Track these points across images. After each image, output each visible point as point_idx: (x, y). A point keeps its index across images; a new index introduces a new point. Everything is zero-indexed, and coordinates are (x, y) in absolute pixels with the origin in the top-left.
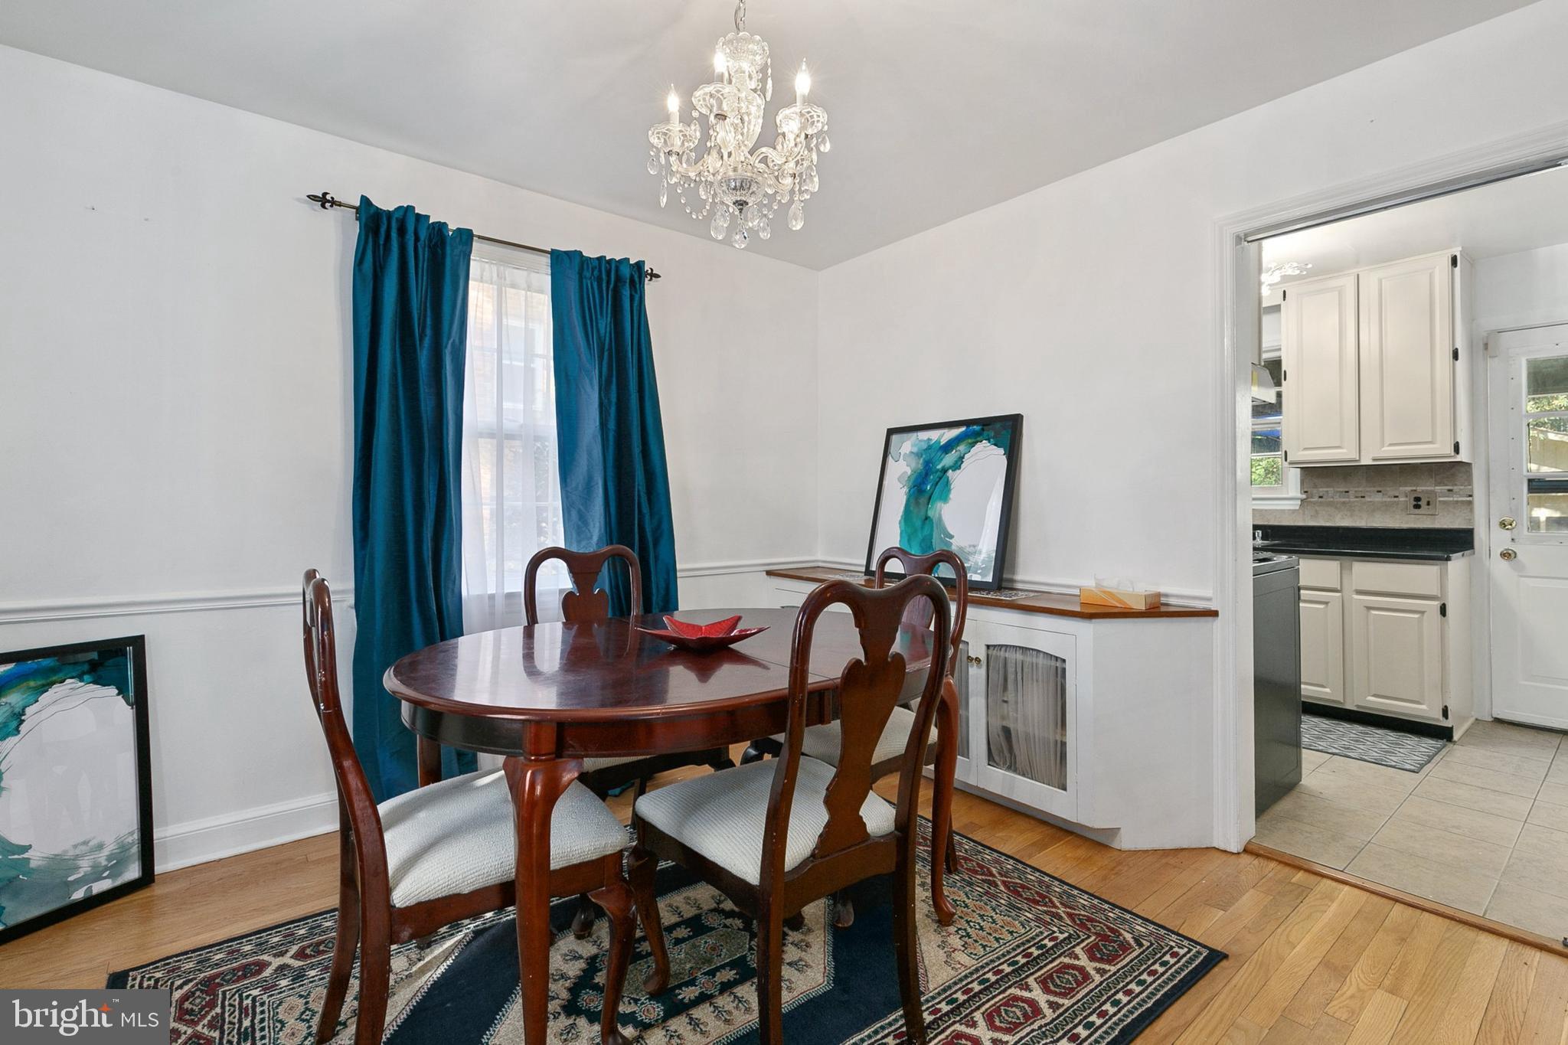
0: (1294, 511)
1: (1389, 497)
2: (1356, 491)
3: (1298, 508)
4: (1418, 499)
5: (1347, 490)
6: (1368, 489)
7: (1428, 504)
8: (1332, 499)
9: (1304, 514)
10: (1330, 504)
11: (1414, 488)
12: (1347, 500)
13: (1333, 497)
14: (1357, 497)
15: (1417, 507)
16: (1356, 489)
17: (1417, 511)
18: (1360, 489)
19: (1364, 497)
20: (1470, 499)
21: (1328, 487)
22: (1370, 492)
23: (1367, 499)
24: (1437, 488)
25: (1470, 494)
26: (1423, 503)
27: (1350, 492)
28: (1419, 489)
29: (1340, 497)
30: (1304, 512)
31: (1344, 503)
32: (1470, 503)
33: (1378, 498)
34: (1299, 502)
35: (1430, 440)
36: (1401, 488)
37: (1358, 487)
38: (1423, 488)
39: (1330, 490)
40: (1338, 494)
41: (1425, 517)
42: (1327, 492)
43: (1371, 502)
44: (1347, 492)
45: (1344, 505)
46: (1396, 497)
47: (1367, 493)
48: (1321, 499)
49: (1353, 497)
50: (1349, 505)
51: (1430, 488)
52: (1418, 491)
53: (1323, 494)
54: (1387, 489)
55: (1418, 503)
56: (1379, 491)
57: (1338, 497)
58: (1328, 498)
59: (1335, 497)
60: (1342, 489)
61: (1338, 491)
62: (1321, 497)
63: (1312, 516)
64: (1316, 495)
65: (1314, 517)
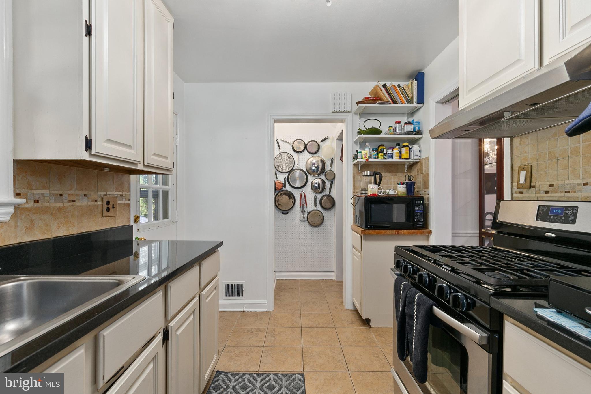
0: (3, 223)
1: (92, 201)
2: (68, 195)
4: (108, 203)
5: (61, 193)
6: (78, 193)
7: (113, 207)
8: (47, 205)
9: (16, 226)
10: (46, 211)
11: (105, 193)
13: (49, 202)
14: (69, 201)
15: (108, 210)
16: (69, 192)
17: (109, 214)
18: (72, 192)
19: (74, 201)
20: (128, 202)
21: (44, 188)
22: (78, 195)
23: (78, 203)
24: (116, 193)
25: (129, 198)
26: (110, 206)
27: (64, 195)
28: (108, 193)
29: (55, 201)
31: (59, 208)
32: (129, 205)
33: (84, 202)
36: (99, 193)
37: (70, 190)
38: (110, 193)
39: (45, 191)
40: (53, 199)
41: (111, 218)
42: (43, 194)
43: (80, 206)
44: (61, 195)
45: (59, 211)
46: (96, 201)
47: (78, 197)
48: (36, 205)
49: (66, 201)
50: (63, 211)
51: (113, 193)
52: (107, 195)
53: (39, 198)
54: (91, 193)
55: (109, 207)
56: (85, 195)
57: (53, 201)
58: (44, 203)
59: (50, 201)
60: (57, 192)
61: (53, 194)
62: (37, 202)
63: (27, 228)
64: (32, 199)
65: (29, 229)
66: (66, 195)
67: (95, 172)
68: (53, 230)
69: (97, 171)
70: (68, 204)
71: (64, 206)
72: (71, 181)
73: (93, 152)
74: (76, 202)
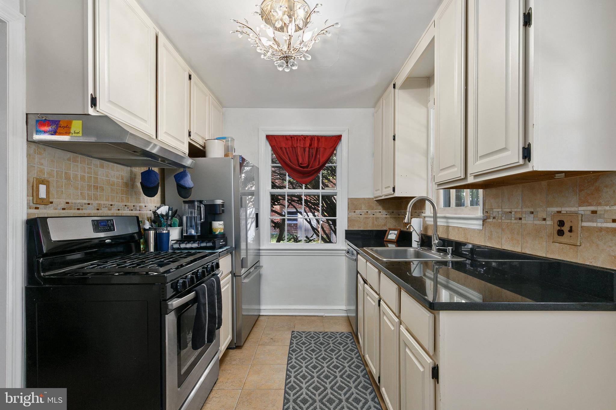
1: (539, 220)
3: (481, 228)
4: (561, 223)
6: (524, 210)
7: (571, 230)
8: (500, 221)
9: (485, 234)
10: (500, 226)
13: (501, 219)
15: (561, 233)
16: (516, 210)
17: (561, 239)
19: (520, 219)
21: (498, 207)
22: (525, 213)
23: (523, 221)
24: (580, 208)
26: (566, 229)
28: (564, 210)
29: (505, 219)
30: (484, 232)
31: (508, 225)
33: (529, 220)
34: (481, 222)
35: (503, 146)
36: (548, 209)
37: (517, 207)
38: (568, 209)
39: (500, 210)
40: (504, 216)
41: (568, 247)
42: (498, 212)
43: (526, 225)
44: (511, 212)
46: (544, 219)
47: (523, 215)
48: (494, 220)
49: (514, 218)
51: (576, 209)
52: (562, 212)
53: (496, 215)
54: (538, 209)
55: (562, 229)
58: (498, 219)
60: (507, 210)
61: (505, 212)
62: (494, 218)
63: (489, 237)
64: (492, 216)
65: (490, 238)
67: (544, 183)
70: (515, 221)
72: (518, 199)
74: (522, 219)
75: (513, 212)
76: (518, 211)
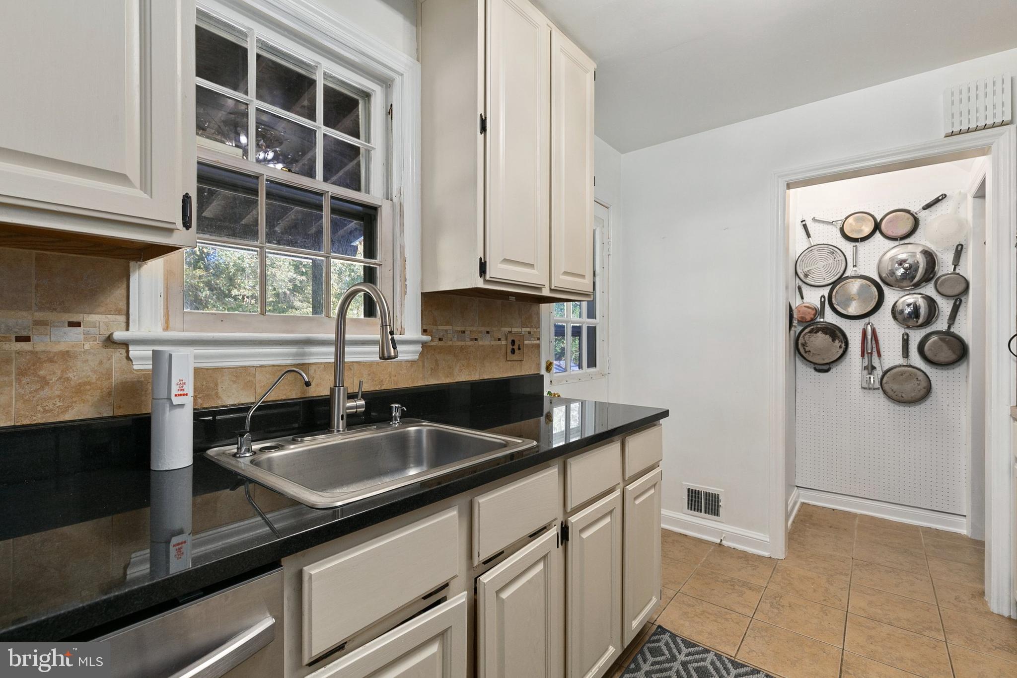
0: (413, 362)
1: (495, 340)
2: (471, 331)
3: (417, 358)
4: (513, 342)
5: (463, 329)
6: (480, 329)
7: (519, 349)
8: (450, 343)
9: (423, 366)
10: (449, 350)
11: (510, 329)
12: (463, 343)
13: (451, 340)
14: (472, 340)
15: (513, 352)
16: (471, 328)
17: (515, 357)
18: (475, 329)
19: (476, 339)
20: (538, 342)
21: (447, 324)
22: (480, 332)
23: (480, 343)
24: (523, 329)
25: (538, 336)
26: (516, 347)
27: (466, 332)
28: (513, 330)
29: (458, 340)
30: (423, 362)
31: (462, 348)
32: (538, 346)
33: (487, 341)
34: (419, 348)
36: (502, 329)
37: (473, 325)
38: (516, 329)
39: (449, 328)
40: (456, 336)
41: (517, 364)
42: (446, 331)
43: (483, 346)
44: (464, 332)
45: (461, 351)
46: (499, 339)
47: (479, 335)
48: (441, 343)
49: (468, 340)
50: (466, 352)
51: (519, 330)
52: (512, 332)
53: (443, 335)
54: (494, 329)
55: (514, 348)
56: (488, 332)
57: (456, 339)
58: (447, 341)
59: (453, 340)
60: (459, 329)
61: (456, 331)
62: (440, 339)
63: (432, 369)
64: (437, 336)
65: (434, 371)
66: (469, 332)
67: (499, 302)
68: (456, 374)
69: (501, 301)
70: (470, 343)
71: (466, 346)
72: (473, 315)
73: (488, 278)
74: (478, 340)
75: (467, 331)
76: (474, 330)
